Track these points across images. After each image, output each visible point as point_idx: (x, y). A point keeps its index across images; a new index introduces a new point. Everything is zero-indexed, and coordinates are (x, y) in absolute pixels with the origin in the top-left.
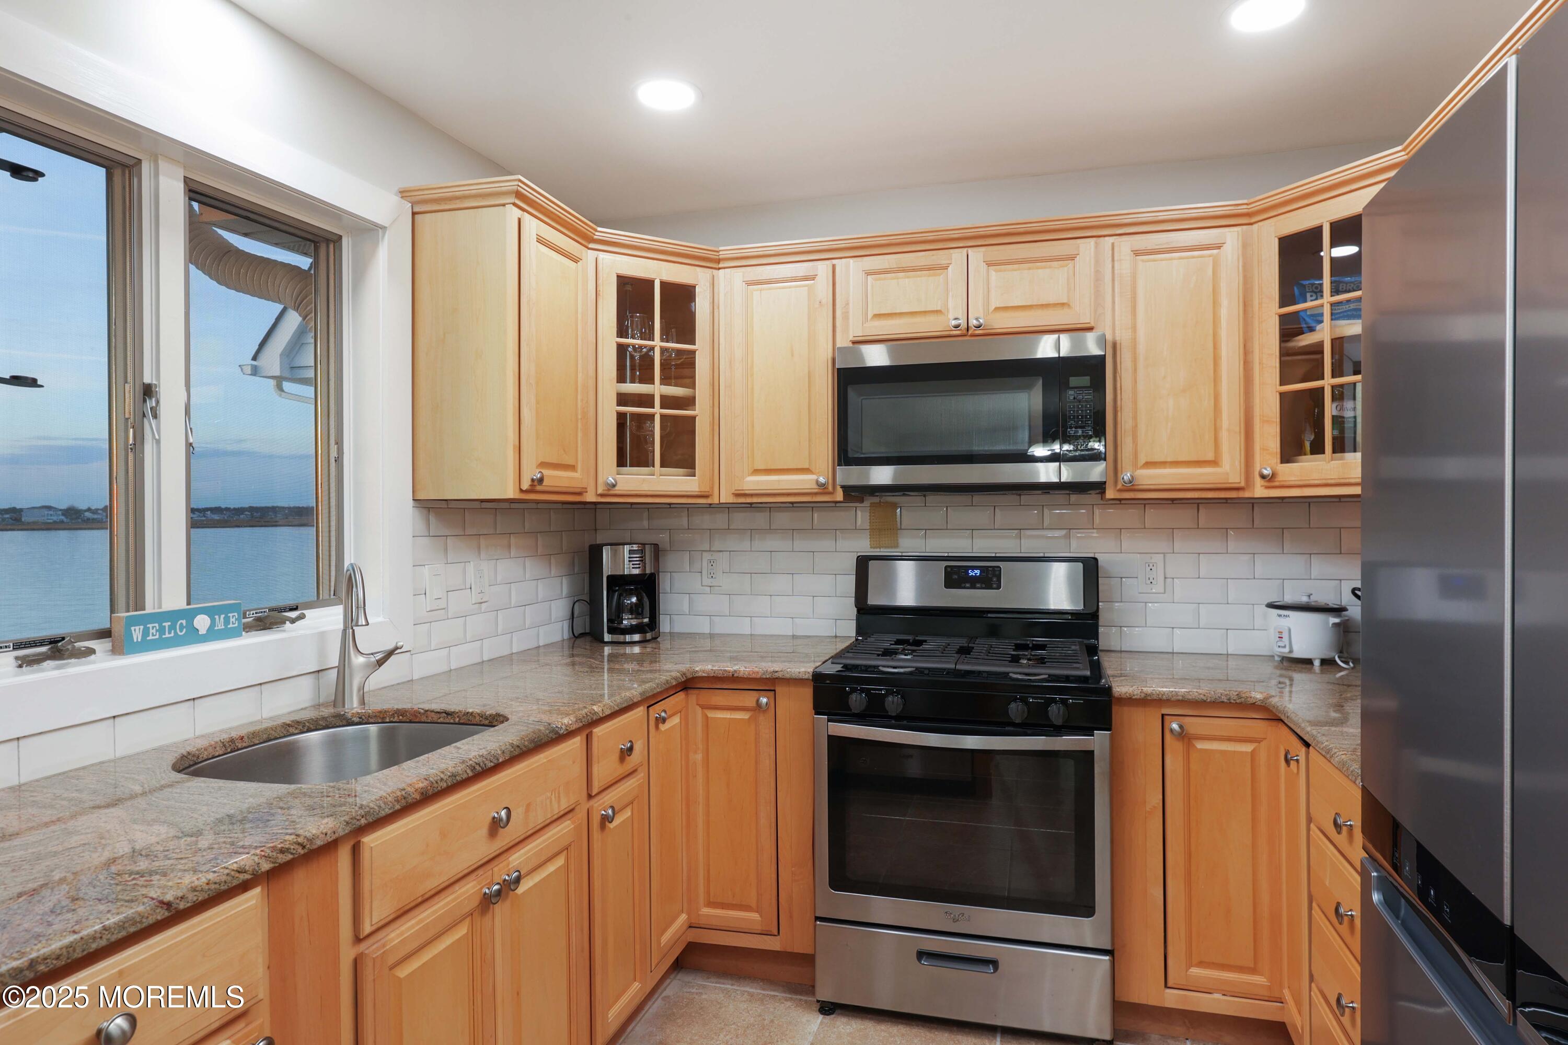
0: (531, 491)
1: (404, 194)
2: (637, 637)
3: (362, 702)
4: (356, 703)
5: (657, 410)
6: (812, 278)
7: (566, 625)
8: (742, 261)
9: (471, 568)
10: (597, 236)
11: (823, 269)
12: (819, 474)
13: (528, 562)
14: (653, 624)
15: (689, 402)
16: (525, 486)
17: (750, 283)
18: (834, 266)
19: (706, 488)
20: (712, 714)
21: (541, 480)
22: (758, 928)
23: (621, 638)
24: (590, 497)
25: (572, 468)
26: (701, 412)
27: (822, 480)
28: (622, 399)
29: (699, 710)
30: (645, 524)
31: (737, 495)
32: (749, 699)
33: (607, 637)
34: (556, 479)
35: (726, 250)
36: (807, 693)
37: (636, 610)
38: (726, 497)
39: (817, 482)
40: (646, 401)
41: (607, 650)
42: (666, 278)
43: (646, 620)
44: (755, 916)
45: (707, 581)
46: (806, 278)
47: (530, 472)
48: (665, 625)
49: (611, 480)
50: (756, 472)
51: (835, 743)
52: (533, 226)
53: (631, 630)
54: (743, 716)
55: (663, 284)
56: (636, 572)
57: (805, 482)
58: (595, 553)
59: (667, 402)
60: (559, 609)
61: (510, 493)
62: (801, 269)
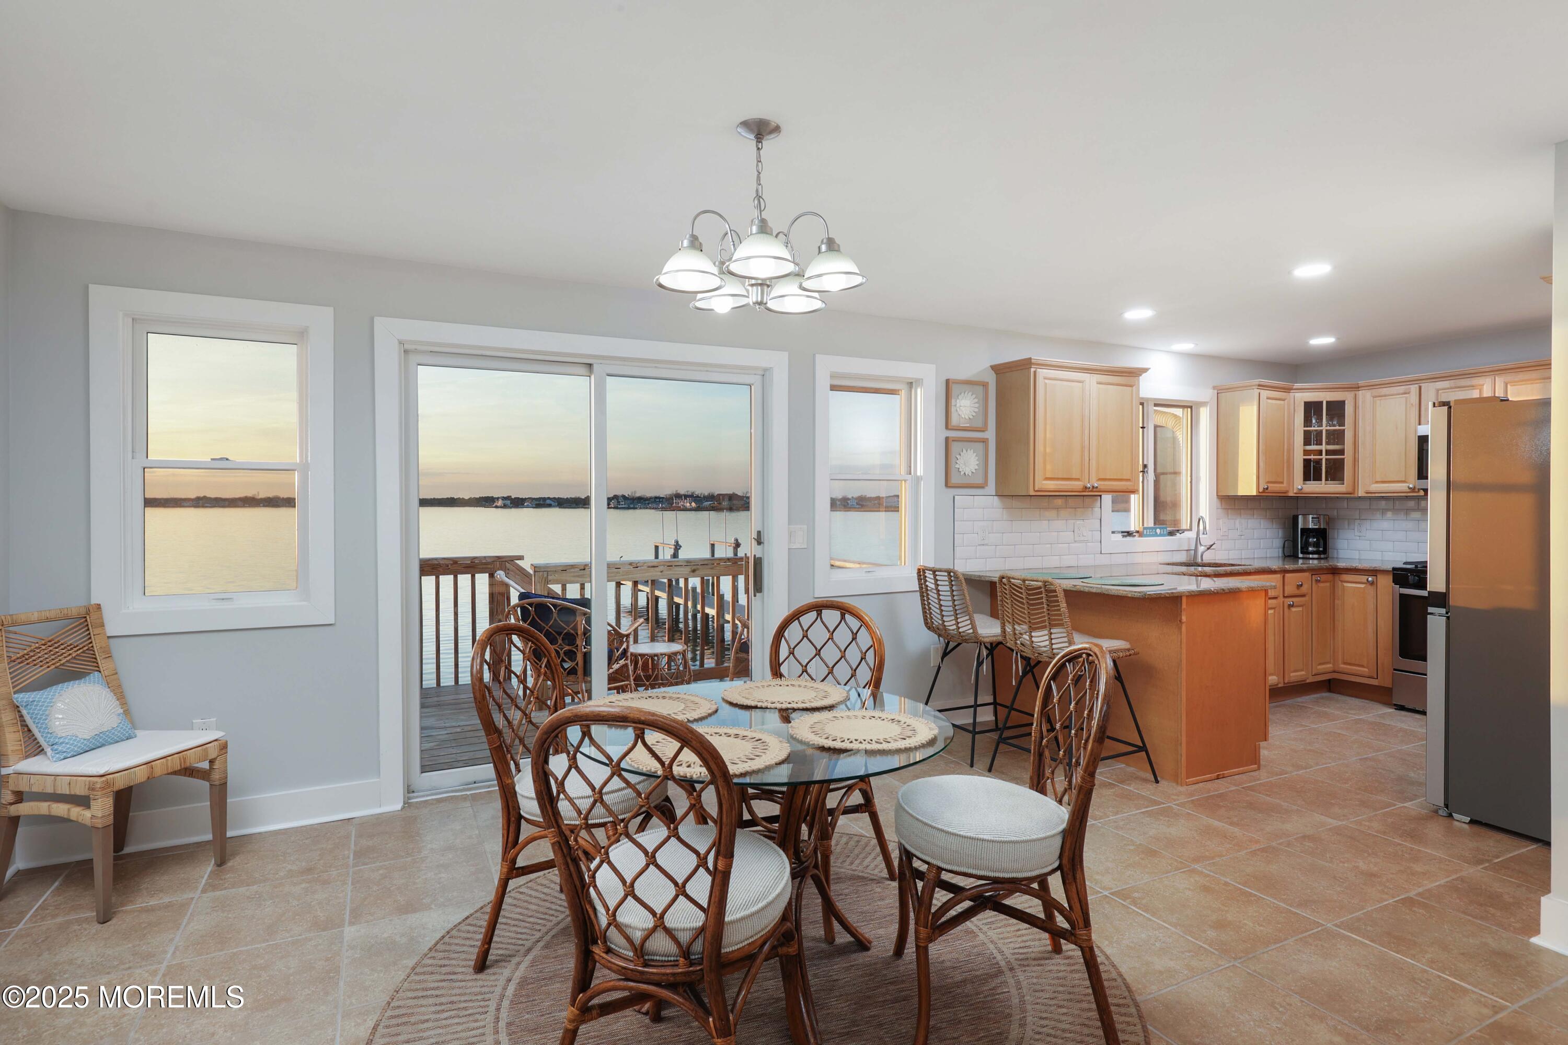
0: (1263, 492)
1: (1214, 388)
2: (1316, 556)
3: (1202, 560)
4: (1200, 561)
5: (1324, 457)
6: (1409, 393)
7: (1281, 550)
8: (1371, 387)
9: (1237, 522)
10: (1294, 387)
11: (1414, 388)
12: (1410, 483)
13: (1262, 521)
14: (1325, 552)
15: (1342, 452)
16: (1261, 491)
17: (1374, 397)
18: (1420, 388)
19: (1350, 490)
20: (1346, 584)
21: (1267, 489)
22: (1367, 674)
23: (1308, 556)
24: (1291, 494)
25: (1282, 483)
26: (1348, 457)
27: (1411, 486)
28: (1306, 452)
29: (1340, 583)
30: (1324, 506)
31: (1367, 493)
32: (1363, 578)
33: (1300, 555)
34: (1274, 487)
35: (1361, 383)
36: (1391, 578)
37: (1316, 545)
38: (1361, 493)
39: (1409, 487)
40: (1320, 453)
41: (1300, 561)
42: (1329, 400)
43: (1321, 549)
44: (1366, 670)
45: (1357, 533)
46: (1405, 393)
47: (1263, 485)
48: (1331, 552)
49: (1300, 487)
50: (1377, 482)
51: (1402, 596)
52: (1265, 393)
53: (1313, 553)
54: (1363, 586)
55: (1327, 402)
56: (1317, 527)
57: (1403, 487)
58: (1295, 519)
59: (1328, 452)
60: (1278, 543)
61: (1254, 493)
62: (1402, 389)
